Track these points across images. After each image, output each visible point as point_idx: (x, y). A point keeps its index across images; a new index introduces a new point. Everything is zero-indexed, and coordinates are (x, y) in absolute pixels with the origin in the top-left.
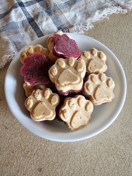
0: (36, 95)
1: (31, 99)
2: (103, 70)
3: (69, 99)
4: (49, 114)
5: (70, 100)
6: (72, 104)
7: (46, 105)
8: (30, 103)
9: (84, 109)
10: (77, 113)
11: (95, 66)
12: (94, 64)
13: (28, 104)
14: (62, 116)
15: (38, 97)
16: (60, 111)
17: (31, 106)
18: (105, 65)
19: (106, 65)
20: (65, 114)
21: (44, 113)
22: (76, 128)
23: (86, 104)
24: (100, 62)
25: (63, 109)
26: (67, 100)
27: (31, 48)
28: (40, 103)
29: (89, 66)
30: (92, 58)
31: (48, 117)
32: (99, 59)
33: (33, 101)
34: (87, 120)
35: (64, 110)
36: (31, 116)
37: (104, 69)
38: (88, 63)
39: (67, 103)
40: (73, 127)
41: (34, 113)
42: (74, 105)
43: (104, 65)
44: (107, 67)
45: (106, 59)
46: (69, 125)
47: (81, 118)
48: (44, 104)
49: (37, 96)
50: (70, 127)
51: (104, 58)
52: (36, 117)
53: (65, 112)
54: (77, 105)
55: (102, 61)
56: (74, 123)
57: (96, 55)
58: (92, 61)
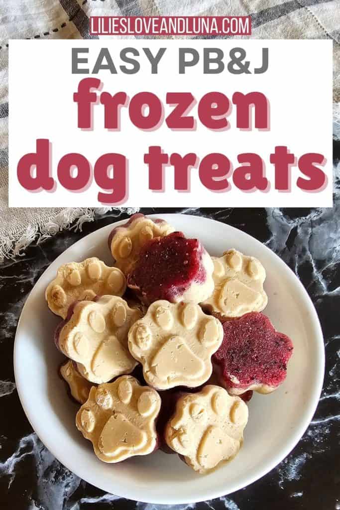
0: (100, 397)
1: (88, 410)
2: (258, 306)
3: (190, 401)
4: (138, 440)
5: (193, 402)
6: (199, 412)
7: (127, 420)
8: (89, 420)
9: (227, 418)
10: (211, 431)
11: (237, 295)
12: (233, 292)
13: (83, 424)
14: (175, 444)
15: (105, 403)
16: (170, 432)
17: (91, 429)
18: (261, 293)
19: (264, 293)
20: (183, 438)
21: (125, 442)
22: (211, 466)
23: (230, 407)
24: (250, 287)
25: (177, 427)
26: (185, 403)
27: (73, 271)
28: (112, 417)
29: (222, 296)
30: (228, 275)
31: (136, 448)
32: (246, 276)
33: (96, 415)
34: (235, 444)
35: (181, 427)
36: (97, 453)
37: (260, 304)
38: (220, 288)
39: (186, 410)
40: (203, 466)
41: (101, 445)
42: (202, 413)
43: (258, 292)
44: (267, 298)
45: (265, 276)
46: (194, 461)
47: (220, 442)
48: (123, 417)
49: (102, 401)
50: (196, 466)
51: (260, 275)
52: (108, 454)
53: (182, 434)
54: (211, 412)
55: (254, 283)
56: (206, 456)
57: (239, 267)
58: (228, 283)
